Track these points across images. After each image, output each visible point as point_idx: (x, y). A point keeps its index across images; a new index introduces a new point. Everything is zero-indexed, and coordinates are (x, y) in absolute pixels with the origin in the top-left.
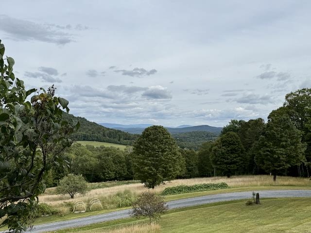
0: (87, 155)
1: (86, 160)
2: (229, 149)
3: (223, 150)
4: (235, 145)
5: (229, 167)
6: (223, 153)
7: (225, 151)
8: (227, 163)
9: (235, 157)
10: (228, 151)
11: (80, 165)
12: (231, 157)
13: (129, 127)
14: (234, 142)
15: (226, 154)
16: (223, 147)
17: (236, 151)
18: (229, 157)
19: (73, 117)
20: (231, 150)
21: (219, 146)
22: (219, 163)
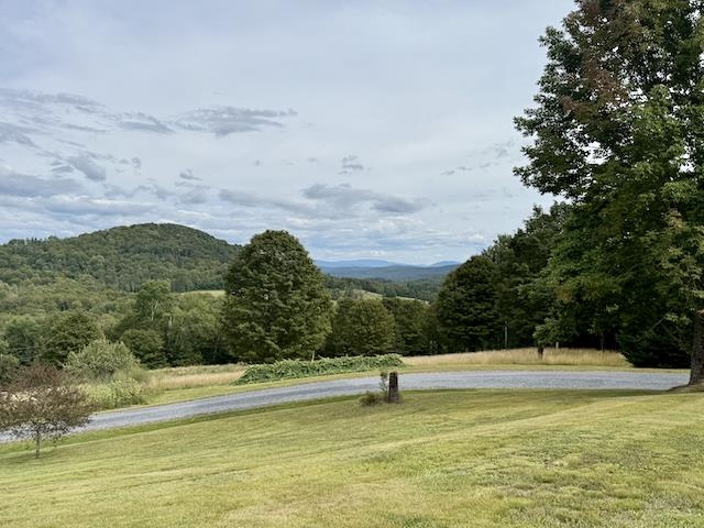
0: (200, 308)
1: (196, 320)
2: (472, 291)
3: (460, 293)
4: (487, 283)
5: (471, 330)
6: (458, 301)
7: (463, 296)
8: (466, 323)
9: (485, 310)
10: (470, 296)
11: (183, 329)
12: (476, 309)
13: (340, 266)
14: (484, 277)
15: (466, 304)
16: (461, 288)
17: (488, 297)
18: (471, 309)
19: (226, 244)
20: (477, 294)
21: (452, 285)
22: (449, 321)
